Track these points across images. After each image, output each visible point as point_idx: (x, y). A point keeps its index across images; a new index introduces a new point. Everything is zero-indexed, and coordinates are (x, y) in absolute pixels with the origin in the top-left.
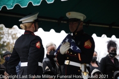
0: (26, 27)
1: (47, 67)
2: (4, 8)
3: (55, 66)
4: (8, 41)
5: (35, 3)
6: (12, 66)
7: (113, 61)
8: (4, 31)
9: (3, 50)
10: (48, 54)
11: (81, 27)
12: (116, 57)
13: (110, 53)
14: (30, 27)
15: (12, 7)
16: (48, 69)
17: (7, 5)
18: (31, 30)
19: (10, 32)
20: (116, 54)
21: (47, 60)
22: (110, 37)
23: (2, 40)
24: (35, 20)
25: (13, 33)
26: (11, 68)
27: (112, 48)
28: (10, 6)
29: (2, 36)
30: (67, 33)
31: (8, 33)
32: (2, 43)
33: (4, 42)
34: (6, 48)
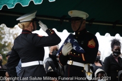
0: (24, 26)
1: (50, 68)
2: (5, 7)
3: (57, 66)
4: (10, 41)
5: (36, 2)
6: (12, 67)
7: (117, 60)
8: (5, 30)
9: (5, 50)
10: (51, 54)
11: (83, 26)
12: (120, 56)
13: (114, 52)
14: (28, 26)
15: (13, 6)
16: (51, 69)
17: (8, 4)
18: (29, 29)
19: (11, 32)
20: (120, 53)
21: (50, 60)
22: (114, 35)
23: (3, 40)
24: (33, 19)
25: (14, 33)
26: (11, 69)
27: (116, 47)
28: (11, 6)
29: (3, 36)
30: (69, 32)
31: (9, 33)
32: (3, 43)
33: (5, 42)
34: (7, 48)
